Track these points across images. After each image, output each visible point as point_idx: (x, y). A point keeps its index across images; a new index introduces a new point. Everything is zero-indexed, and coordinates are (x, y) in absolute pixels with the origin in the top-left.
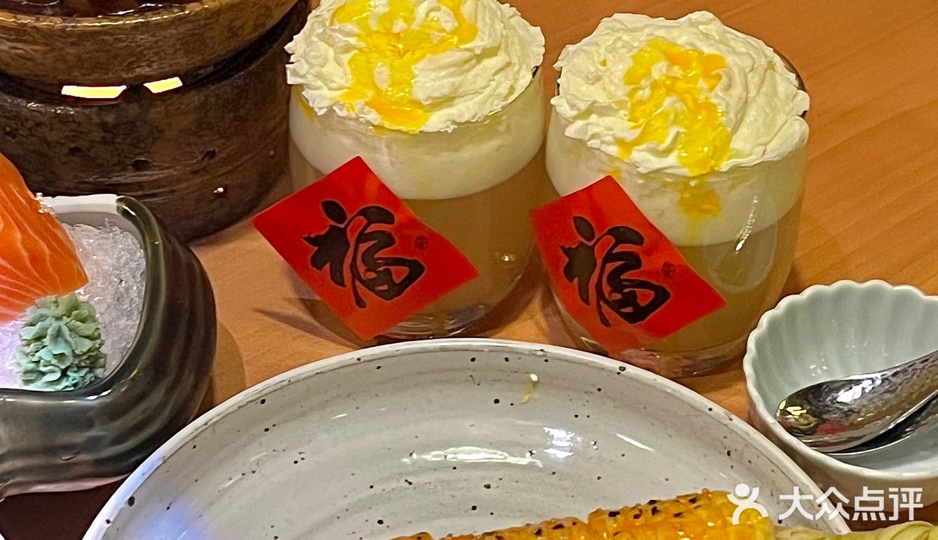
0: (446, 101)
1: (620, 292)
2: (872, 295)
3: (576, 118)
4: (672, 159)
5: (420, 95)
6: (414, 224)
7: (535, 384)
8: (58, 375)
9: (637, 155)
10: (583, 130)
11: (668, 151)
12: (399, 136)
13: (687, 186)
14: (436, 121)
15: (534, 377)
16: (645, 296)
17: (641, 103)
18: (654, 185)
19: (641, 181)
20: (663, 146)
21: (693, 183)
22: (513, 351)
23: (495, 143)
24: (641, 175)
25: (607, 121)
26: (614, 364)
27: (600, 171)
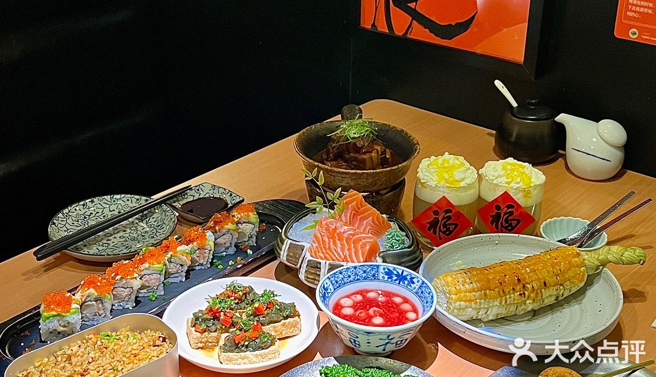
0: (463, 180)
1: (508, 223)
2: (562, 220)
3: (495, 179)
4: (521, 184)
5: (457, 178)
6: (458, 212)
7: (497, 244)
8: (398, 246)
9: (512, 185)
10: (497, 181)
11: (519, 183)
12: (455, 189)
13: (525, 190)
14: (462, 184)
15: (497, 242)
16: (514, 223)
17: (508, 174)
18: (517, 191)
19: (514, 191)
20: (518, 181)
21: (526, 189)
22: (491, 236)
23: (474, 190)
24: (514, 189)
25: (502, 179)
26: (517, 235)
27: (503, 191)
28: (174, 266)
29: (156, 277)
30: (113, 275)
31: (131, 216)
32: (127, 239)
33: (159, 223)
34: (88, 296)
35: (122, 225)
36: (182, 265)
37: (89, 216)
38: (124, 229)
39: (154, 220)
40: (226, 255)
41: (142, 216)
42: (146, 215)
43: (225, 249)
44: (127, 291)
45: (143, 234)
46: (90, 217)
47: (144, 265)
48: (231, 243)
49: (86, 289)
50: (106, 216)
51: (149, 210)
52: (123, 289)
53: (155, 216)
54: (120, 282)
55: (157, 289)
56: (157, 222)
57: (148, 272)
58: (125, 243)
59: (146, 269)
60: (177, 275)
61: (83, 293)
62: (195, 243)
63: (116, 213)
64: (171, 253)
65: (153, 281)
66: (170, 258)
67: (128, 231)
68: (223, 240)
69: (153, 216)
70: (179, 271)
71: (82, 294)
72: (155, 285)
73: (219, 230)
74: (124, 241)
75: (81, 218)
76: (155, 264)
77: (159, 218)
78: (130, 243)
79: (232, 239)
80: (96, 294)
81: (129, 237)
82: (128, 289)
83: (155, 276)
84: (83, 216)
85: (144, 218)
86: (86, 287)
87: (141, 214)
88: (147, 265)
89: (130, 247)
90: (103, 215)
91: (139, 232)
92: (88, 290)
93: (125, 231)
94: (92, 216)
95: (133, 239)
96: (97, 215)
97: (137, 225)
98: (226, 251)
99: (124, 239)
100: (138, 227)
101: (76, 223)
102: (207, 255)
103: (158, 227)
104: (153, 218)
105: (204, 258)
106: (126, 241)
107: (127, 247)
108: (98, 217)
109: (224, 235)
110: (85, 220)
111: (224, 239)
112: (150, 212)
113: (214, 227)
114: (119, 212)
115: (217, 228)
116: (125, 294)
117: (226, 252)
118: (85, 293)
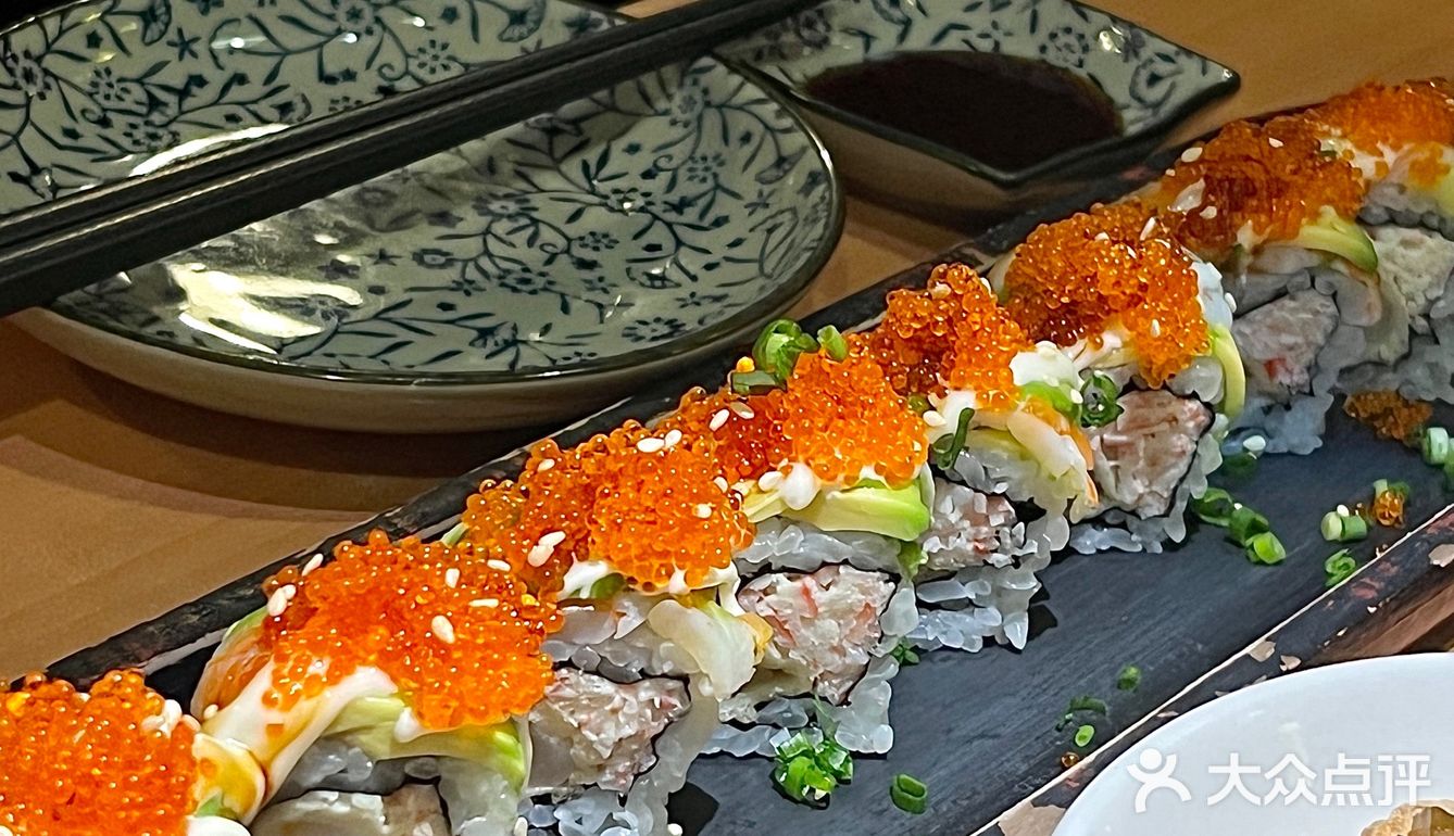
28: (969, 513)
29: (856, 597)
30: (541, 552)
31: (477, 125)
32: (472, 273)
33: (686, 188)
34: (332, 739)
35: (417, 174)
36: (1028, 512)
37: (183, 94)
38: (437, 204)
39: (644, 160)
40: (1265, 455)
41: (552, 132)
42: (576, 122)
43: (1267, 410)
44: (633, 707)
45: (578, 252)
46: (189, 103)
47: (768, 479)
48: (1313, 369)
49: (318, 667)
50: (300, 108)
51: (602, 95)
52: (607, 687)
53: (651, 131)
54: (593, 622)
55: (845, 702)
56: (664, 178)
57: (795, 545)
58: (465, 305)
59: (786, 519)
60: (968, 592)
61: (292, 700)
62: (1111, 340)
63: (364, 90)
64: (960, 400)
65: (830, 625)
66: (953, 444)
67: (472, 221)
68: (1265, 337)
69: (632, 137)
70: (999, 559)
71: (275, 716)
72: (835, 662)
73: (1257, 251)
74: (457, 287)
75: (128, 104)
76: (868, 483)
77: (679, 152)
78: (497, 304)
79: (1330, 336)
80: (407, 724)
81: (485, 263)
82: (646, 691)
83: (850, 588)
84: (138, 93)
85: (563, 143)
86: (317, 648)
87: (544, 116)
88: (796, 484)
89: (504, 334)
90: (280, 98)
91: (547, 234)
92: (334, 678)
93: (442, 218)
94: (203, 95)
95: (520, 282)
96: (236, 93)
97: (523, 185)
98: (1271, 424)
99: (452, 274)
100: (536, 200)
101: (90, 135)
102: (1183, 442)
103: (679, 207)
104: (633, 149)
105: (1153, 462)
106: (465, 287)
107: (485, 333)
108: (240, 111)
109: (1280, 294)
110: (156, 118)
111: (1276, 329)
112: (612, 107)
113: (1224, 226)
114: (386, 91)
115: (1246, 236)
116: (611, 734)
117: (1268, 435)
118: (304, 706)
